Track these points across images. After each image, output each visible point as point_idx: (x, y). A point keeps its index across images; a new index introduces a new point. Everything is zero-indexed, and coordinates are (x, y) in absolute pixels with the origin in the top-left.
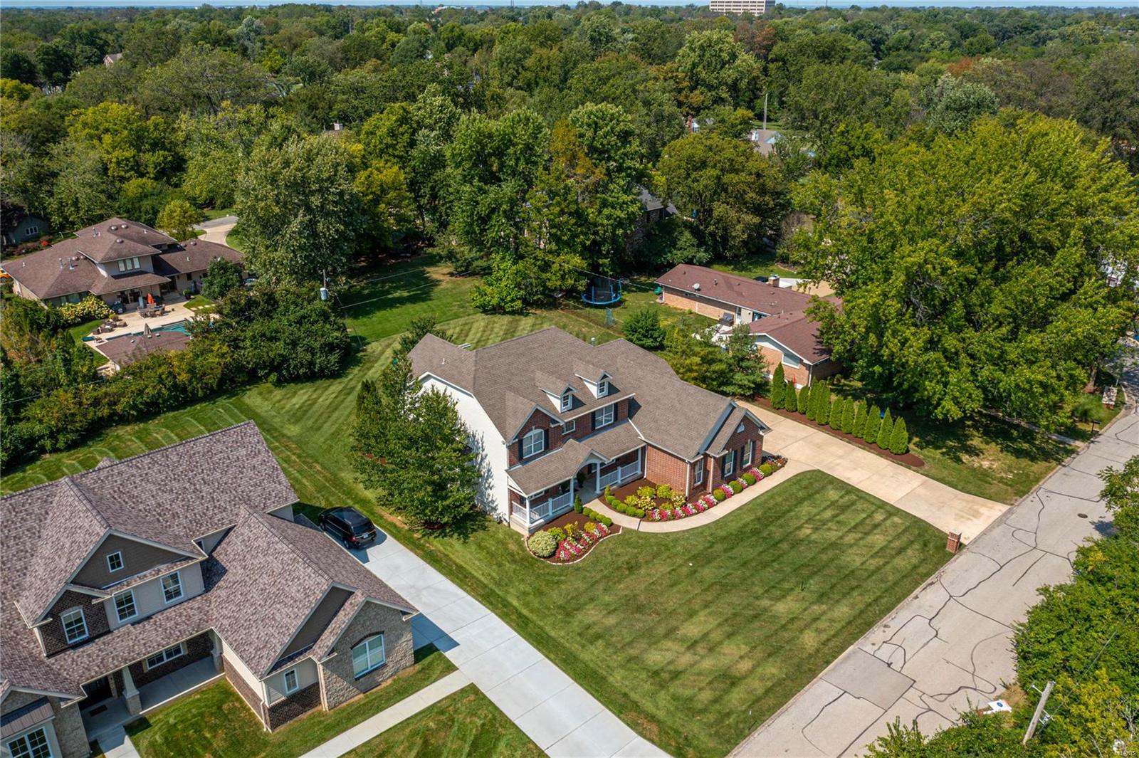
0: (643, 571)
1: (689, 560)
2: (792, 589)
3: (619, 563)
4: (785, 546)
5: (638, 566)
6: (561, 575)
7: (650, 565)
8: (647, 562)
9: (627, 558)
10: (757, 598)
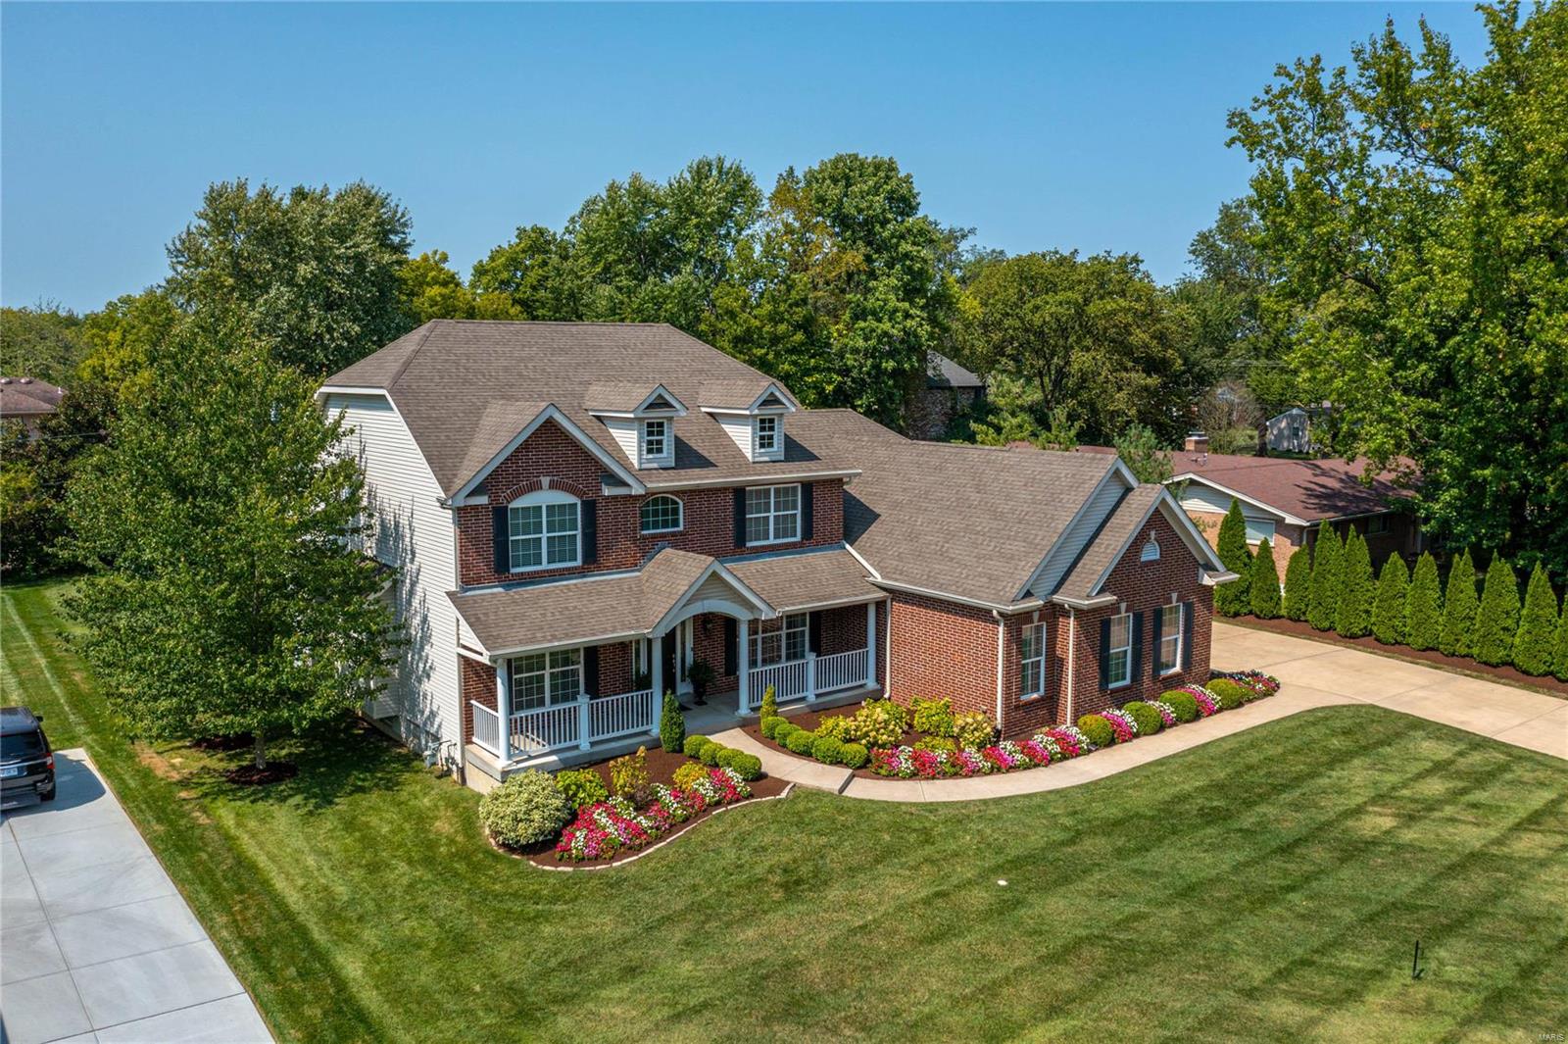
0: (835, 893)
1: (998, 870)
2: (1376, 974)
3: (759, 870)
4: (1318, 854)
5: (821, 880)
6: (555, 900)
7: (861, 878)
8: (852, 871)
9: (786, 857)
10: (1251, 994)
